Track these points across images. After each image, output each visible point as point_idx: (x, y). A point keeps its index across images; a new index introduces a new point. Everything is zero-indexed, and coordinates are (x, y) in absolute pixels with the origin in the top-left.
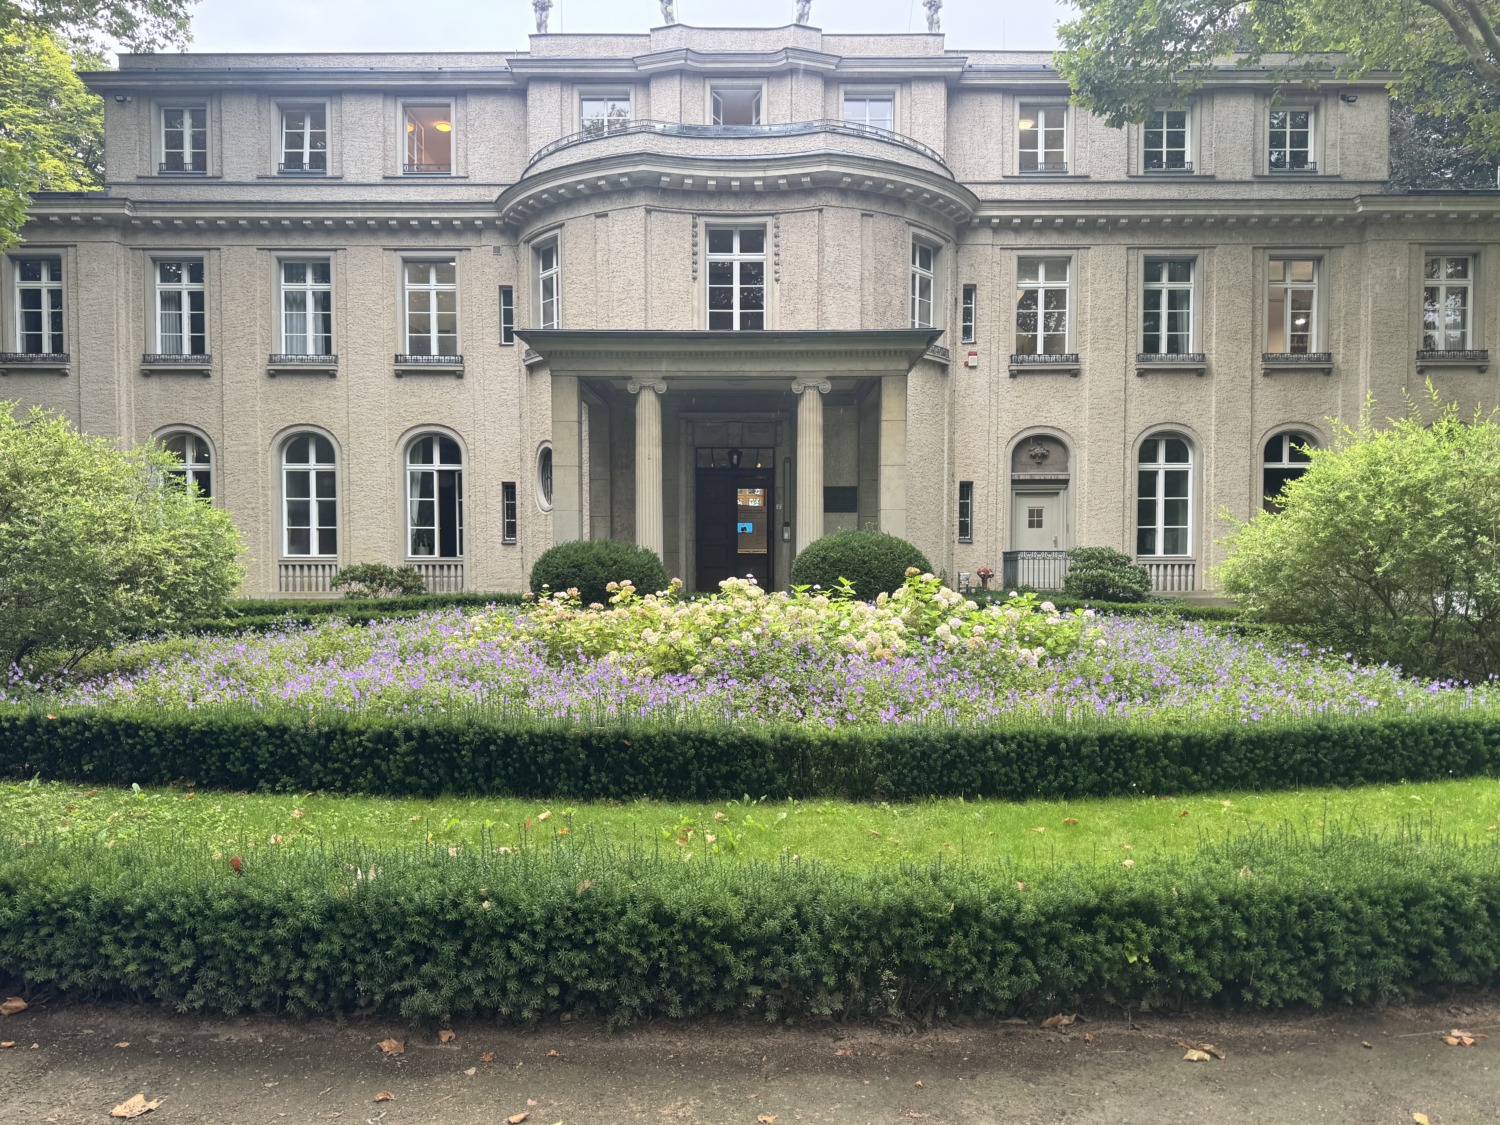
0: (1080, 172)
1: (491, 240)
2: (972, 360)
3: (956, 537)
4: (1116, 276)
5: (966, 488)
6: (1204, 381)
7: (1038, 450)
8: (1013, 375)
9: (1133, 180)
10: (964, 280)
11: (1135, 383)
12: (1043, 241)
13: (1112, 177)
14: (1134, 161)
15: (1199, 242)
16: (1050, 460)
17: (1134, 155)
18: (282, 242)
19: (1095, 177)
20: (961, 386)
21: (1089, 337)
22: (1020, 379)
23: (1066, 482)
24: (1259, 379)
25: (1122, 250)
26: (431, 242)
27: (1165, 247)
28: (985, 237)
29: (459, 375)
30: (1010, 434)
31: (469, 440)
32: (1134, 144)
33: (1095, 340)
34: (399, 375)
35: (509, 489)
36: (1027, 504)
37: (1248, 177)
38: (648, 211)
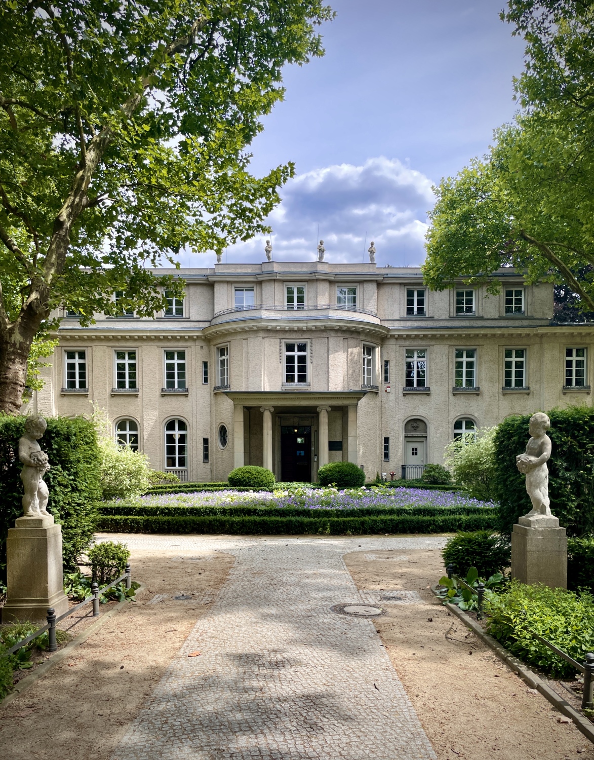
0: (431, 315)
1: (199, 343)
2: (388, 390)
3: (383, 459)
4: (444, 356)
5: (387, 440)
6: (480, 397)
7: (415, 425)
8: (404, 395)
9: (451, 319)
10: (385, 358)
11: (452, 398)
12: (415, 343)
13: (443, 317)
14: (452, 311)
15: (477, 343)
16: (419, 429)
17: (452, 309)
18: (117, 344)
19: (436, 317)
20: (384, 400)
21: (434, 381)
22: (407, 397)
23: (426, 437)
24: (501, 396)
25: (447, 347)
26: (176, 344)
27: (464, 346)
28: (393, 342)
29: (186, 396)
30: (403, 418)
31: (190, 421)
32: (452, 304)
33: (436, 382)
34: (163, 396)
35: (206, 441)
36: (411, 446)
37: (497, 317)
38: (264, 338)
